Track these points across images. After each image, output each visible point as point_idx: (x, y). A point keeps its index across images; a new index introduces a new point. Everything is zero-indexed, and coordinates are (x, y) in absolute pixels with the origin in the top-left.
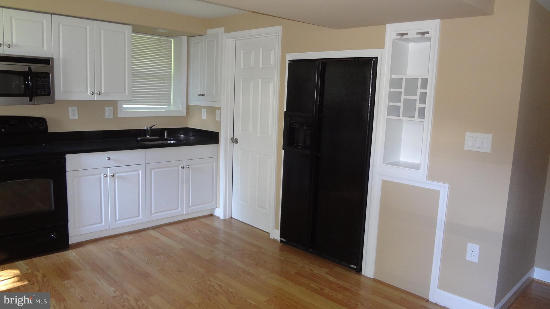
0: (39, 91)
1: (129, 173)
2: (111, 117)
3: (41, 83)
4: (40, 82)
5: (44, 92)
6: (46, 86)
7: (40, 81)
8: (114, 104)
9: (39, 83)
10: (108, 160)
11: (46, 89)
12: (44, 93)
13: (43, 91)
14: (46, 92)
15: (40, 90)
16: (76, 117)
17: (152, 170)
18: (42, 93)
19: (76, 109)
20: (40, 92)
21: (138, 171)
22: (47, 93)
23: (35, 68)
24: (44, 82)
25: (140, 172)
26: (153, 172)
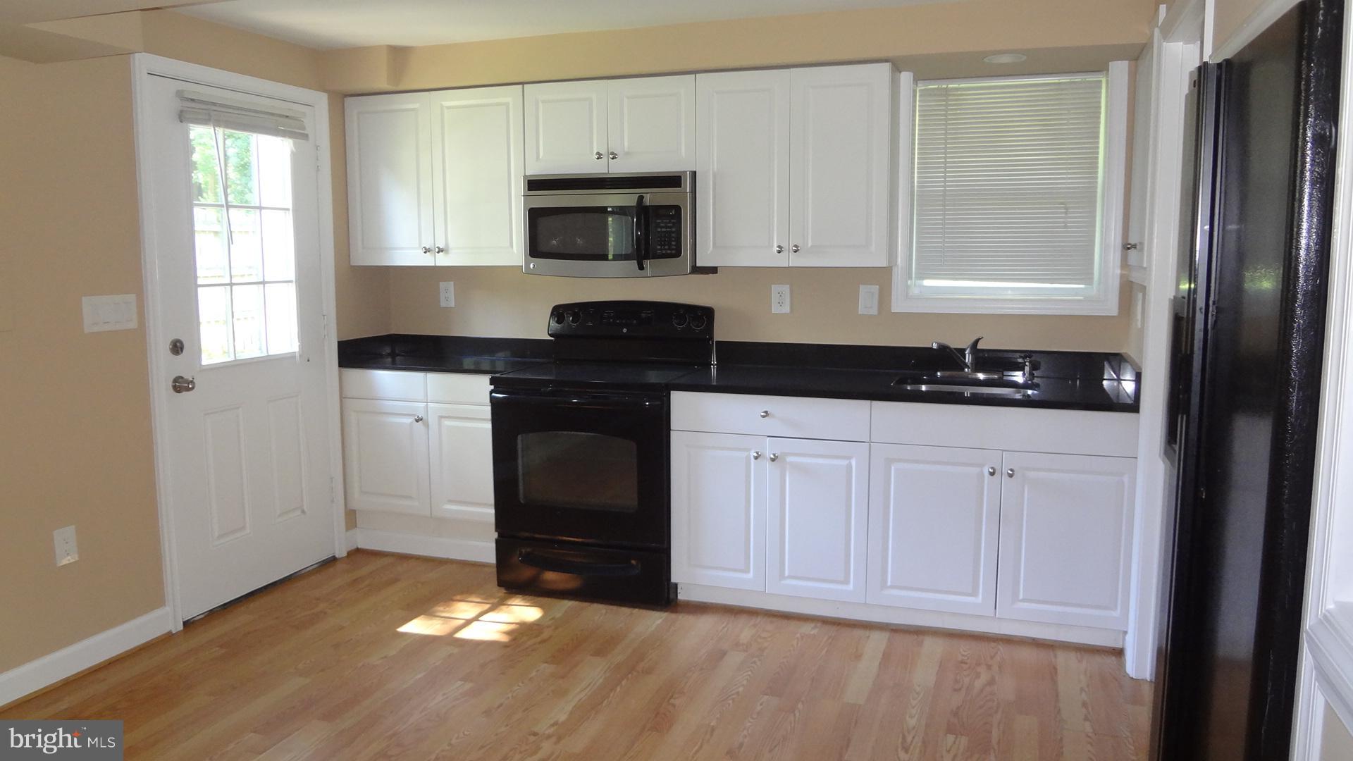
0: (659, 247)
1: (820, 461)
2: (874, 311)
3: (663, 230)
4: (662, 227)
5: (669, 249)
6: (673, 235)
7: (662, 225)
8: (881, 277)
9: (659, 230)
10: (763, 417)
11: (673, 243)
12: (669, 252)
13: (666, 247)
14: (673, 249)
15: (661, 245)
16: (786, 309)
17: (889, 461)
18: (664, 252)
19: (786, 289)
20: (661, 249)
21: (849, 458)
22: (674, 252)
23: (652, 197)
24: (669, 227)
25: (854, 462)
26: (893, 468)
